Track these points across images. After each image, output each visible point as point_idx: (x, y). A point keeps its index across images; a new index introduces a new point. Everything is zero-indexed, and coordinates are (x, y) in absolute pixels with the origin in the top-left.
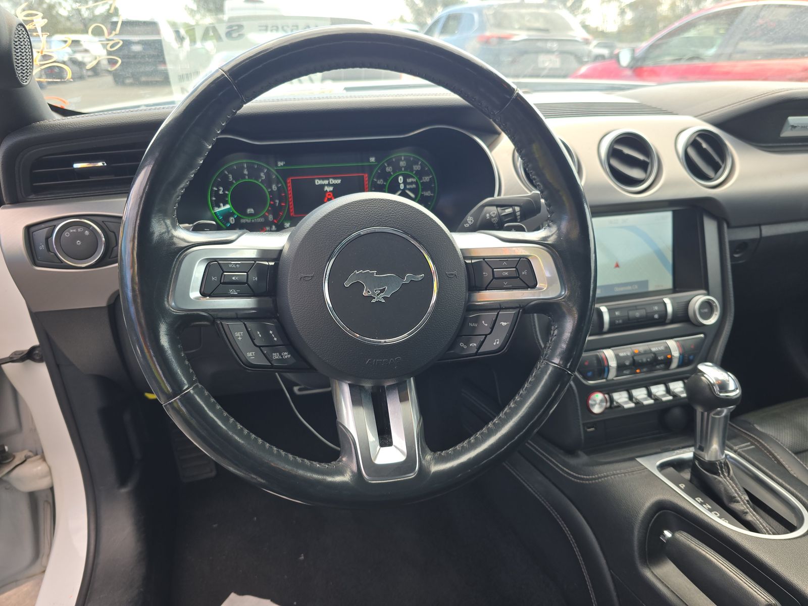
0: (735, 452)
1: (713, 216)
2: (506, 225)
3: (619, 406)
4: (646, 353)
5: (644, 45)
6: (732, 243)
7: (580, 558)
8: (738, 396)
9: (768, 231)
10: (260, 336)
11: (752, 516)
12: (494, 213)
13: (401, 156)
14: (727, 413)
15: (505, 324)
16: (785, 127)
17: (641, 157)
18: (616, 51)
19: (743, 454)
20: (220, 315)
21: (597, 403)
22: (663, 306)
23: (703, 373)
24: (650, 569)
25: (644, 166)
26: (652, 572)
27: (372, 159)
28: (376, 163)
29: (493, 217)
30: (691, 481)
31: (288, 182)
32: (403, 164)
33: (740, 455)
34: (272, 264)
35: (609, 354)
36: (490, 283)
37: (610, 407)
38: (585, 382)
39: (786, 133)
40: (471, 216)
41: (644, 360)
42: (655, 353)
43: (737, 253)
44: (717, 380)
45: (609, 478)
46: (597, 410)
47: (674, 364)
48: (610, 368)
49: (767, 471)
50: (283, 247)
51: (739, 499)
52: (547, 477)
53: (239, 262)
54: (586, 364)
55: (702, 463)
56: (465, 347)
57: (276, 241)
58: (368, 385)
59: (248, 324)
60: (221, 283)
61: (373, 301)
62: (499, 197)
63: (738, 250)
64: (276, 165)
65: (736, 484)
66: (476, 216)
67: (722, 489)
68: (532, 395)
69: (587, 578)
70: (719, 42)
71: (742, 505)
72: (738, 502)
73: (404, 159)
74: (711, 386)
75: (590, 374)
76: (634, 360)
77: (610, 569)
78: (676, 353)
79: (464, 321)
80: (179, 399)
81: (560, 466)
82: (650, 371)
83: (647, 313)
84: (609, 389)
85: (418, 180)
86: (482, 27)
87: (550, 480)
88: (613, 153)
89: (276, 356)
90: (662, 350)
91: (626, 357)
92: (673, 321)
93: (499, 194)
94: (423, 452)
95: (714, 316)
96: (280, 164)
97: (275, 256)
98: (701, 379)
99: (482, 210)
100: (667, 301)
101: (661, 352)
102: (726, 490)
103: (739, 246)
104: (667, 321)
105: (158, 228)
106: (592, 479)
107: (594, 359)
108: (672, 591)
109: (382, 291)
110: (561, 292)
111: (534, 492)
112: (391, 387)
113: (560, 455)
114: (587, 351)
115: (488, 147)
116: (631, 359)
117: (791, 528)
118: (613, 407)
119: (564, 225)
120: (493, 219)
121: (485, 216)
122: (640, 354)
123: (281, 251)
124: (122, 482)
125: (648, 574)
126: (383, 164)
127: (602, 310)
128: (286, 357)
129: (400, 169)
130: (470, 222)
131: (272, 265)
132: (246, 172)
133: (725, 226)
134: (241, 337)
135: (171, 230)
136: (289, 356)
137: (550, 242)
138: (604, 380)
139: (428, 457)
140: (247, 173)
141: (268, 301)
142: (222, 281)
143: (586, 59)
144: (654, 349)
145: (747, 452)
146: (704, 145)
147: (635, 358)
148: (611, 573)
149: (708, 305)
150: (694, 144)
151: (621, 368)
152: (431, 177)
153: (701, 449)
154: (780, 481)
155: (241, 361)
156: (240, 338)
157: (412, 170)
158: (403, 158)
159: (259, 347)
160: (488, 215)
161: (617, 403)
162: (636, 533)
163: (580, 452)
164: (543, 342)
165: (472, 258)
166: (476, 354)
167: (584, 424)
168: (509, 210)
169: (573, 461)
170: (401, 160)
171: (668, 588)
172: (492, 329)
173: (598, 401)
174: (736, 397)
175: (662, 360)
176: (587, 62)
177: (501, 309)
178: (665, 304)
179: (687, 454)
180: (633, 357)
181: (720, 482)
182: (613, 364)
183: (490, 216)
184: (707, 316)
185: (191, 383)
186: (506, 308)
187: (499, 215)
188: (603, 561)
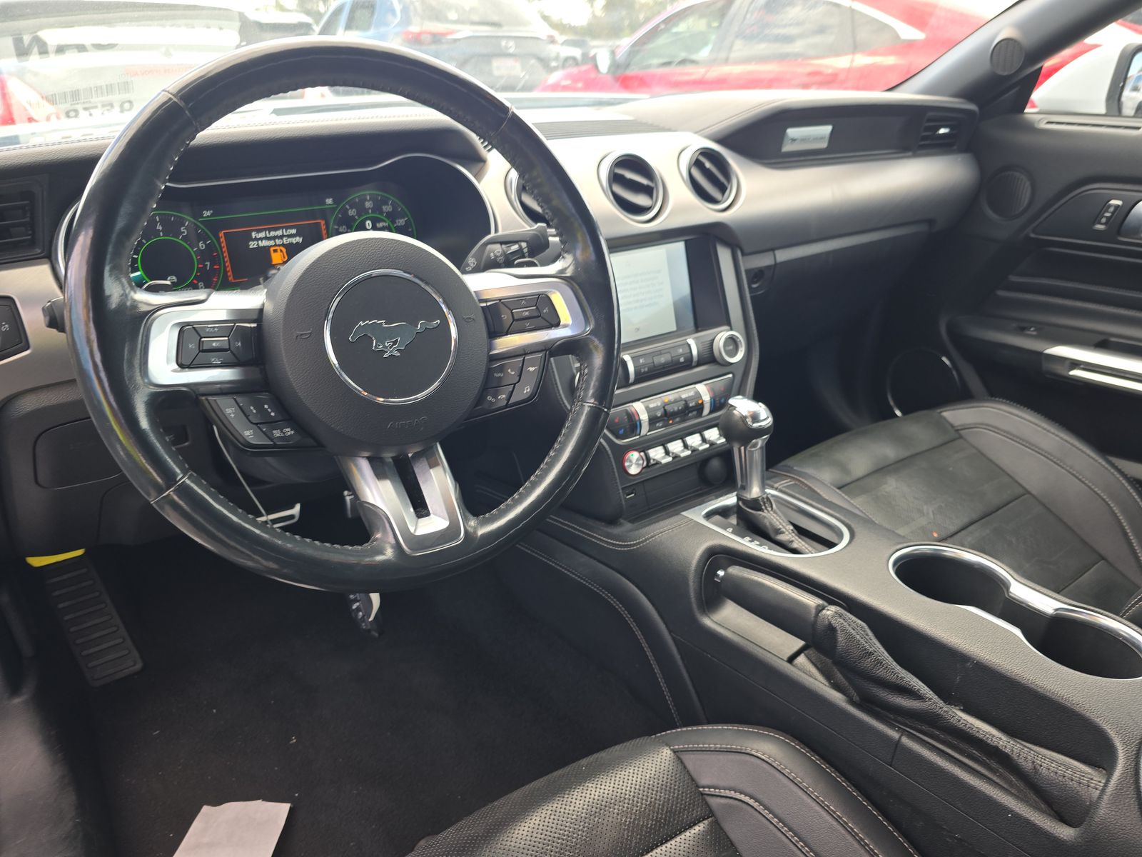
0: (776, 489)
1: (726, 244)
2: (516, 262)
3: (658, 463)
4: (676, 401)
5: (625, 43)
6: (747, 271)
7: (638, 633)
8: (770, 424)
9: (783, 256)
10: (254, 411)
11: (798, 543)
12: (499, 252)
13: (366, 195)
14: (763, 443)
15: (533, 369)
16: (786, 141)
17: (644, 181)
18: (592, 53)
19: (784, 489)
20: (202, 389)
21: (634, 465)
22: (688, 348)
23: (734, 408)
24: (709, 617)
25: (648, 191)
26: (712, 620)
27: (329, 201)
28: (334, 206)
29: (497, 257)
30: (738, 524)
31: (220, 235)
32: (368, 204)
33: (781, 491)
34: (254, 325)
35: (639, 408)
36: (510, 326)
37: (648, 466)
38: (617, 441)
39: (787, 148)
40: (472, 257)
41: (676, 409)
42: (686, 401)
43: (756, 283)
44: (749, 412)
45: (657, 537)
46: (634, 470)
47: (706, 410)
48: (642, 422)
49: (807, 500)
50: (263, 305)
51: (784, 530)
52: (591, 557)
53: (217, 325)
54: (617, 421)
55: (746, 502)
56: (494, 400)
57: (251, 300)
58: (388, 455)
59: (239, 399)
60: (200, 351)
61: (386, 355)
62: (496, 235)
63: (755, 280)
64: (201, 216)
65: (780, 517)
66: (478, 257)
67: (768, 524)
68: (572, 438)
69: (649, 653)
70: (713, 37)
71: (788, 535)
72: (783, 533)
73: (370, 198)
74: (743, 418)
75: (621, 432)
76: (665, 410)
77: (670, 632)
78: (706, 398)
79: (489, 372)
80: (174, 491)
81: (604, 539)
82: (683, 421)
83: (672, 357)
84: (643, 447)
85: (390, 223)
86: (406, 20)
87: (595, 559)
88: (615, 178)
89: (277, 433)
90: (692, 396)
91: (656, 409)
92: (699, 364)
93: (496, 231)
94: (465, 520)
95: (739, 352)
96: (207, 213)
97: (255, 317)
98: (734, 414)
99: (485, 249)
100: (691, 341)
101: (692, 398)
102: (771, 524)
103: (756, 275)
104: (694, 364)
105: (114, 290)
106: (639, 543)
107: (624, 414)
108: (733, 632)
109: (395, 343)
110: (586, 328)
111: (579, 577)
112: (418, 456)
113: (602, 528)
114: (614, 407)
115: (475, 176)
116: (662, 410)
117: (830, 545)
118: (649, 464)
119: (579, 253)
120: (498, 259)
121: (489, 256)
122: (670, 403)
123: (261, 311)
124: (14, 690)
125: (707, 622)
126: (344, 206)
127: (626, 360)
128: (289, 433)
129: (366, 211)
130: (472, 265)
131: (254, 327)
132: (159, 227)
133: (739, 253)
134: (234, 413)
135: (129, 293)
136: (292, 432)
137: (568, 275)
138: (638, 437)
139: (472, 523)
140: (161, 228)
141: (255, 373)
142: (201, 349)
143: (554, 64)
144: (684, 396)
145: (787, 487)
146: (708, 165)
147: (666, 408)
148: (672, 636)
149: (732, 340)
150: (698, 164)
151: (653, 421)
152: (406, 219)
153: (743, 488)
154: (820, 506)
155: (239, 442)
156: (232, 415)
157: (381, 212)
158: (368, 198)
159: (256, 424)
160: (492, 254)
161: (654, 460)
162: (691, 584)
163: (622, 521)
164: (569, 403)
165: (486, 301)
166: (507, 406)
167: (623, 489)
168: (515, 247)
169: (616, 531)
170: (366, 200)
171: (729, 630)
172: (520, 376)
173: (634, 461)
174: (768, 426)
175: (693, 407)
176: (555, 69)
177: (526, 354)
178: (689, 346)
179: (730, 500)
180: (664, 407)
181: (765, 517)
182: (644, 417)
183: (495, 255)
184: (733, 353)
185: (185, 472)
186: (531, 353)
187: (504, 254)
188: (662, 627)
